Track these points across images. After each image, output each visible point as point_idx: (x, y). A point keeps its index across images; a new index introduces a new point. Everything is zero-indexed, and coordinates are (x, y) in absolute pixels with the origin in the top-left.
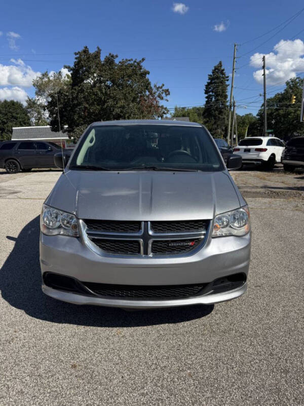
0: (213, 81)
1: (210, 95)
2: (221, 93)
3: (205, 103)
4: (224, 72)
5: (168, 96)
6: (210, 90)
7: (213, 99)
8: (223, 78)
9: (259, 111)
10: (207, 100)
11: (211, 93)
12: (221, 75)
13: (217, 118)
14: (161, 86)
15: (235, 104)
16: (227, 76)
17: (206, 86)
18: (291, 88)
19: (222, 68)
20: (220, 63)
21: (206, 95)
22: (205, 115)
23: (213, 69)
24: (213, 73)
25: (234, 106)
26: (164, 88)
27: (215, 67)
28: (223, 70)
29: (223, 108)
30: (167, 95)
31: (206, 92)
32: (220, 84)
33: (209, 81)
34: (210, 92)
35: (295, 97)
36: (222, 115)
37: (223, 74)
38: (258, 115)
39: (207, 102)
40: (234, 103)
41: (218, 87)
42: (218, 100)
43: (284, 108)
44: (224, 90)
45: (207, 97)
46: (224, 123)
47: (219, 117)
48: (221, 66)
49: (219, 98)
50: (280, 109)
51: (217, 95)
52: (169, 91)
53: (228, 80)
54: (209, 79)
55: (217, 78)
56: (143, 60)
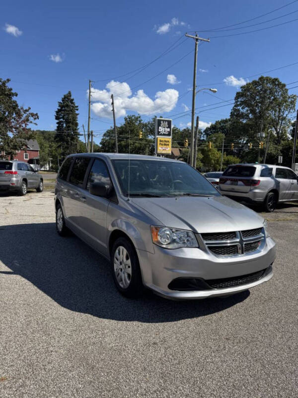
0: (63, 109)
1: (61, 122)
2: (72, 120)
3: (56, 128)
4: (74, 101)
5: (37, 120)
6: (61, 116)
7: (65, 125)
8: (73, 107)
9: (102, 140)
10: (57, 125)
11: (62, 120)
12: (70, 104)
13: (70, 143)
14: (27, 109)
15: (93, 134)
16: (76, 105)
17: (56, 112)
18: (128, 123)
19: (72, 98)
20: (70, 93)
21: (57, 121)
22: (57, 139)
23: (63, 97)
24: (63, 100)
25: (92, 136)
26: (31, 111)
27: (65, 96)
28: (73, 100)
29: (75, 135)
30: (35, 119)
31: (57, 118)
32: (70, 112)
33: (60, 108)
34: (60, 118)
35: (141, 133)
36: (74, 142)
37: (72, 103)
38: (101, 144)
39: (58, 127)
40: (92, 132)
41: (68, 114)
42: (69, 127)
43: (125, 140)
44: (75, 119)
45: (57, 123)
46: (76, 149)
47: (71, 143)
48: (70, 96)
49: (71, 125)
50: (122, 141)
51: (67, 122)
52: (38, 115)
53: (77, 110)
54: (60, 106)
55: (67, 106)
56: (8, 80)
